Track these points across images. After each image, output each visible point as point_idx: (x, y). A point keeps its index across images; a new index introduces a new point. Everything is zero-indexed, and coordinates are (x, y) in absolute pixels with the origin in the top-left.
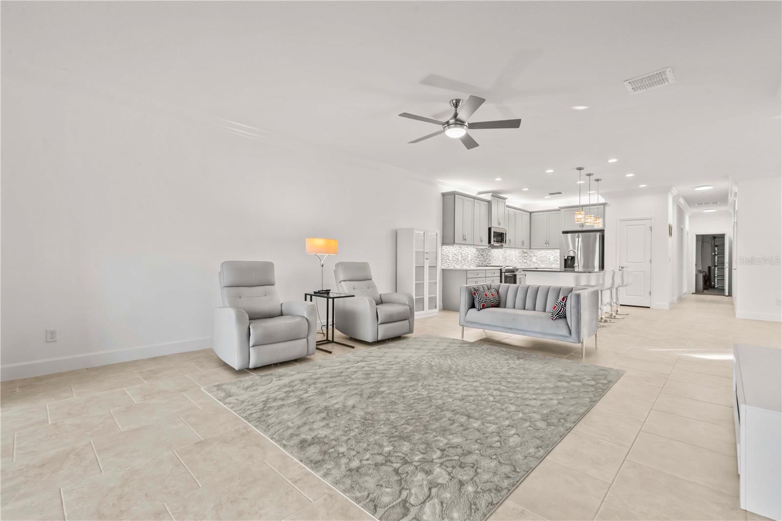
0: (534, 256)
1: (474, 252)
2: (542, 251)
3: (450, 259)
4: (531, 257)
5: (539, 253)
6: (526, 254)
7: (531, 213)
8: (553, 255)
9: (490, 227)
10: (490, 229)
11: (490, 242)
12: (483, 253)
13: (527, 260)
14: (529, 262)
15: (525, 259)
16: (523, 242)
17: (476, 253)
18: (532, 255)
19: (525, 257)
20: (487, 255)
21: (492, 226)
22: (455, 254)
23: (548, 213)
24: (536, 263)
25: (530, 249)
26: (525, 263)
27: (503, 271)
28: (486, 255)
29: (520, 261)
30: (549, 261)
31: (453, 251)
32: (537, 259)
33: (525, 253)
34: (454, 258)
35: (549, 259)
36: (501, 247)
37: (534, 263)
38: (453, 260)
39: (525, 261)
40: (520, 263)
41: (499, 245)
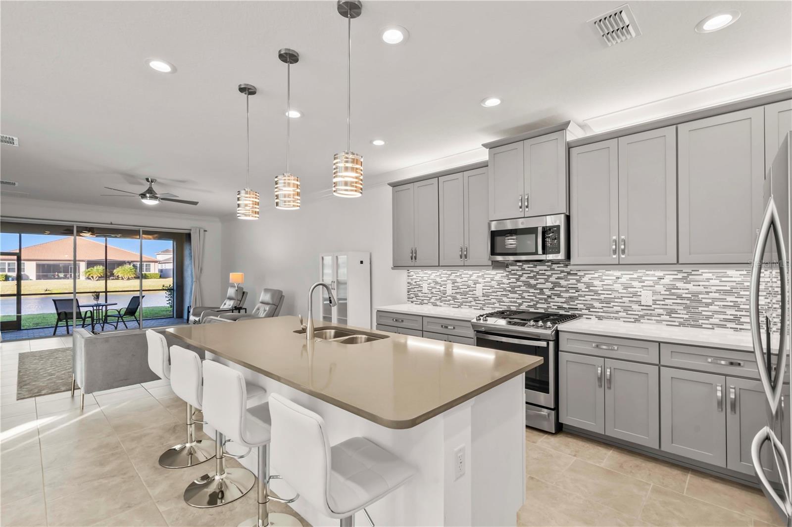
3: (425, 290)
22: (437, 283)
31: (432, 277)
34: (434, 290)
38: (432, 293)
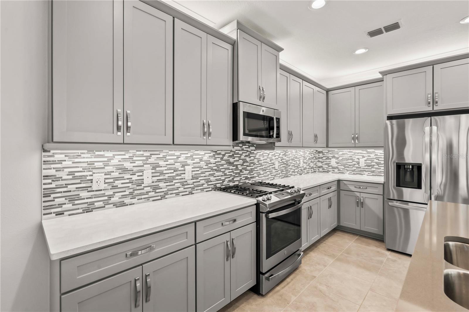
0: (334, 157)
1: (205, 158)
2: (346, 151)
4: (328, 158)
5: (341, 153)
6: (321, 155)
7: (328, 91)
8: (363, 157)
9: (235, 102)
10: (235, 107)
11: (235, 137)
12: (232, 160)
13: (322, 163)
14: (325, 166)
15: (319, 161)
16: (316, 136)
17: (212, 161)
18: (330, 156)
19: (319, 158)
20: (245, 161)
21: (240, 100)
23: (357, 88)
24: (337, 168)
25: (327, 147)
26: (320, 167)
27: (263, 209)
28: (241, 162)
29: (312, 165)
30: (357, 166)
32: (337, 163)
33: (319, 152)
35: (358, 163)
36: (271, 146)
37: (333, 168)
39: (320, 164)
40: (312, 168)
41: (264, 142)
